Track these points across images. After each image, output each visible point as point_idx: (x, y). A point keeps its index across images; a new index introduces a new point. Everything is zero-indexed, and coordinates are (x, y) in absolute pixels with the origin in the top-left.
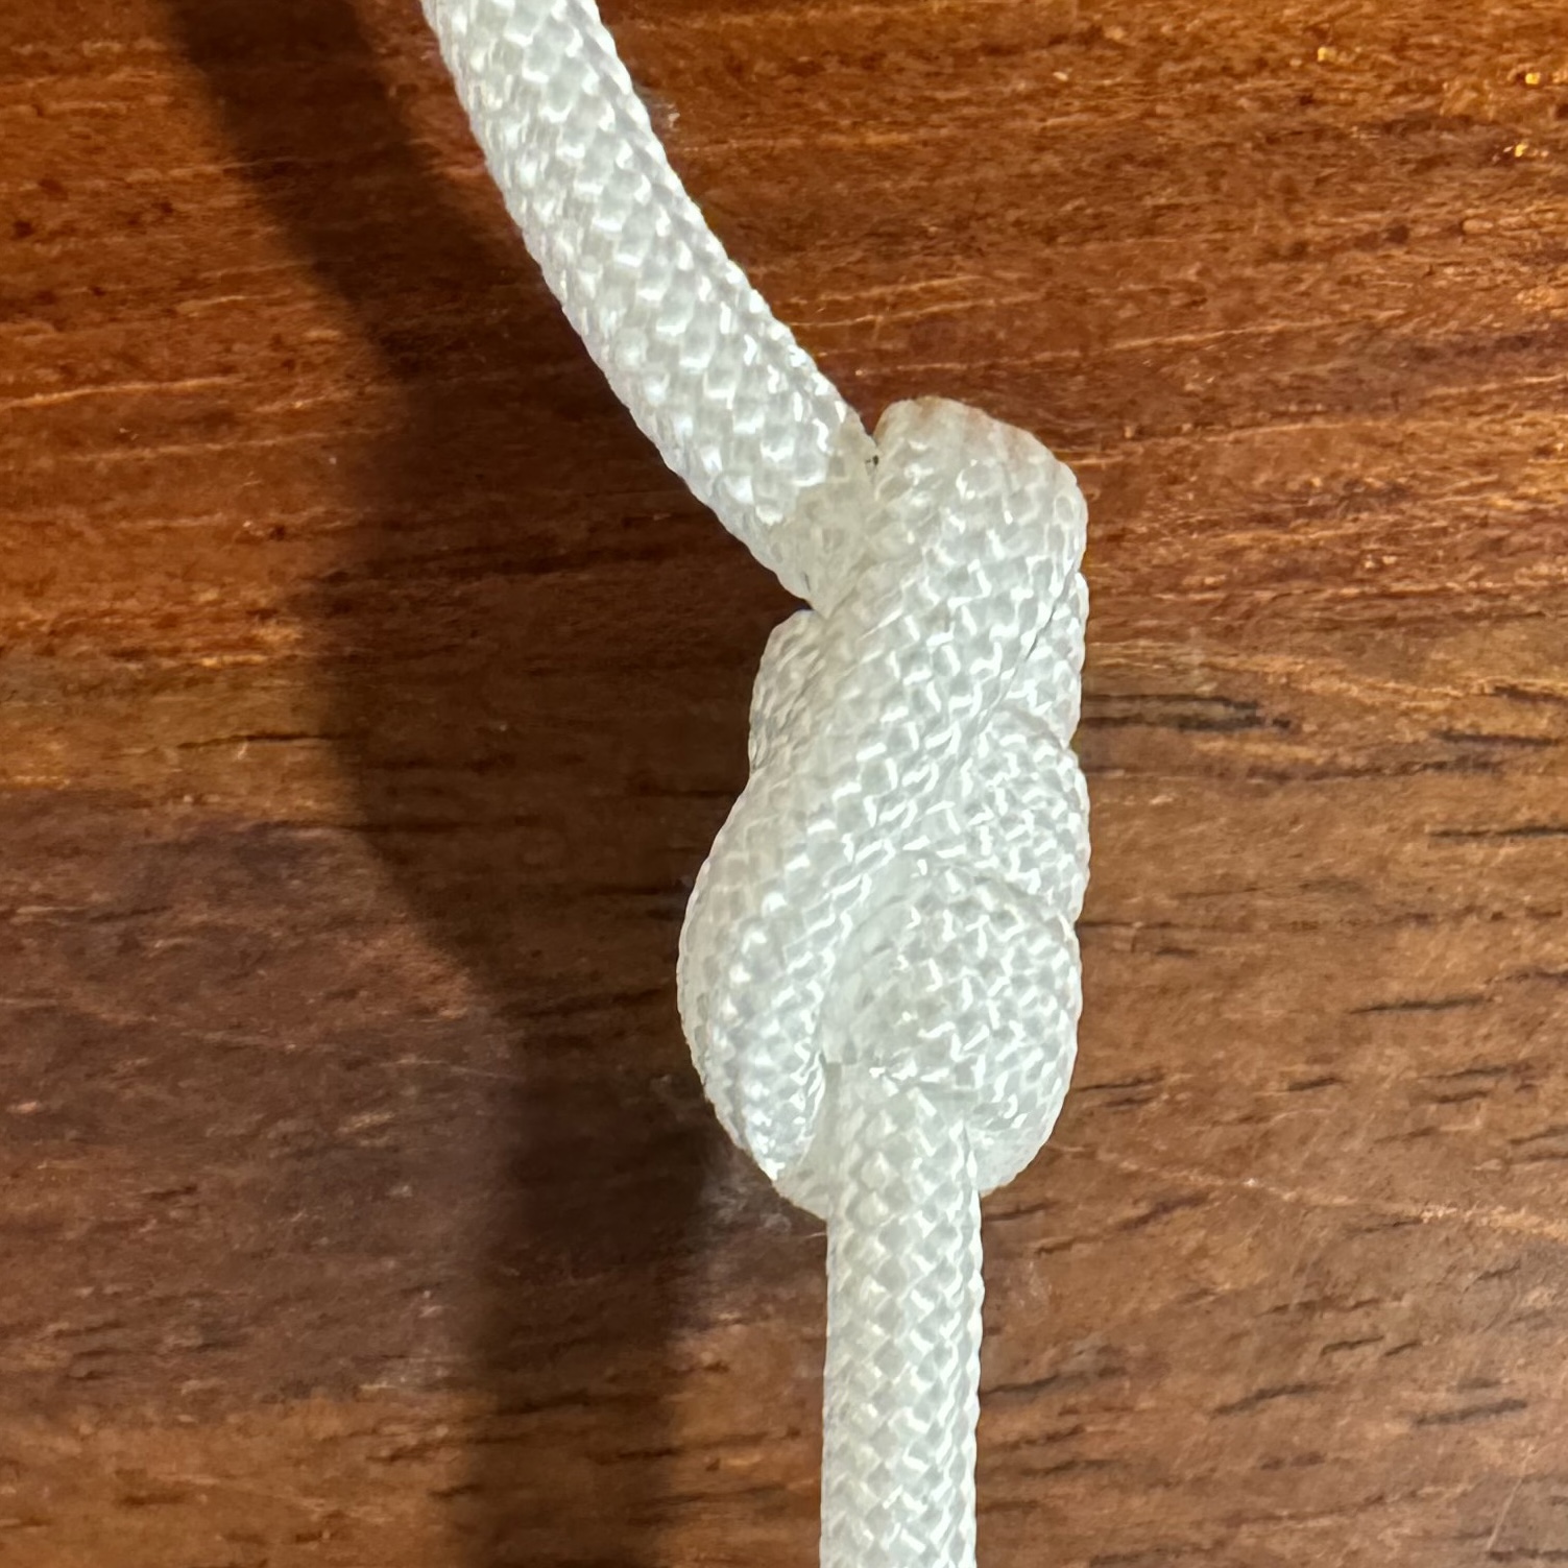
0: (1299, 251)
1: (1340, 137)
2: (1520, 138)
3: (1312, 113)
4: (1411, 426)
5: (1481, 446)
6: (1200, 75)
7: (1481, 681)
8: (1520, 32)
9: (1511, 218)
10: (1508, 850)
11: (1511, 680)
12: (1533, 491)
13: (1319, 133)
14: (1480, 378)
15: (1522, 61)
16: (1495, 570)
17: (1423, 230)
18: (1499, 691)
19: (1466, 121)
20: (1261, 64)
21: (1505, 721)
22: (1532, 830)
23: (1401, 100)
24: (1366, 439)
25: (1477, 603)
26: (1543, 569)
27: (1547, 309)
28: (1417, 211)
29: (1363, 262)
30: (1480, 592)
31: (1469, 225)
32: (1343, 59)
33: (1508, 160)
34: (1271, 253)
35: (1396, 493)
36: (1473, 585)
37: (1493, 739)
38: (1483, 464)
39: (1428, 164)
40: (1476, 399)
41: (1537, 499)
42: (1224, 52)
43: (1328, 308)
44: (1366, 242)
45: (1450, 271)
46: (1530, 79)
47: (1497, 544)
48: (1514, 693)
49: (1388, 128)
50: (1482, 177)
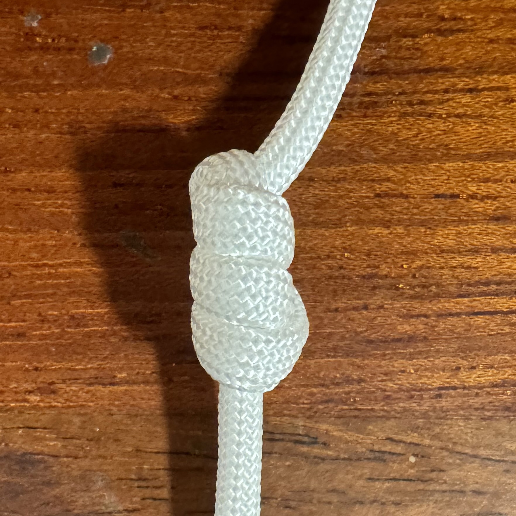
0: (336, 310)
1: (350, 279)
2: (401, 283)
3: (342, 271)
4: (366, 362)
5: (385, 368)
6: (311, 258)
7: (382, 435)
8: (402, 253)
9: (397, 305)
10: (387, 485)
11: (391, 436)
12: (400, 382)
13: (344, 277)
14: (386, 349)
15: (403, 261)
16: (387, 404)
17: (372, 306)
18: (388, 439)
19: (386, 276)
20: (329, 257)
21: (389, 447)
22: (394, 479)
23: (368, 269)
24: (353, 364)
25: (382, 413)
26: (401, 405)
27: (407, 331)
28: (371, 301)
29: (354, 314)
30: (383, 410)
31: (386, 306)
32: (352, 257)
33: (397, 289)
34: (329, 310)
35: (360, 381)
36: (382, 408)
37: (384, 452)
38: (386, 374)
39: (374, 288)
40: (385, 355)
41: (401, 385)
42: (319, 252)
43: (344, 327)
44: (355, 309)
45: (379, 318)
46: (405, 266)
47: (388, 397)
48: (391, 440)
49: (364, 277)
50: (390, 293)
